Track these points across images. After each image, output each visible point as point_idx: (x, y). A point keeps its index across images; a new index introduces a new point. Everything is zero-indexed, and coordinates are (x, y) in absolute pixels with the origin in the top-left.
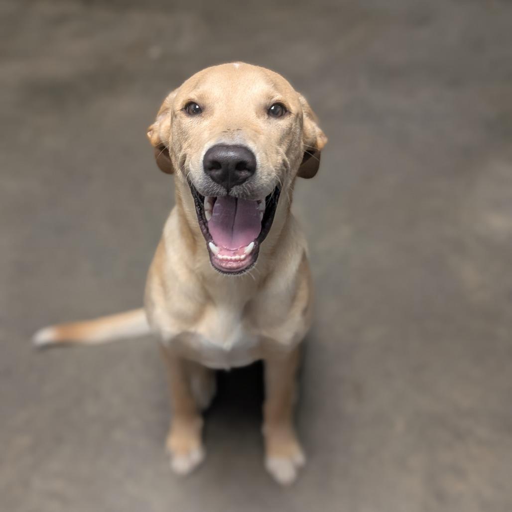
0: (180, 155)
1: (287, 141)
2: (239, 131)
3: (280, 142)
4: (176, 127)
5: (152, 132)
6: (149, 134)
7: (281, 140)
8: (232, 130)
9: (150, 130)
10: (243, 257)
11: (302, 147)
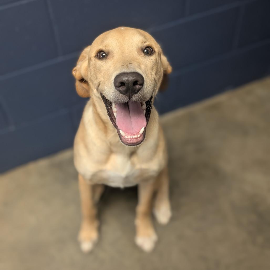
0: (96, 82)
1: (155, 67)
2: (131, 64)
3: (152, 69)
4: (92, 67)
5: (75, 71)
6: (74, 73)
7: (152, 67)
8: (127, 64)
9: (75, 70)
10: (139, 136)
11: (162, 71)
